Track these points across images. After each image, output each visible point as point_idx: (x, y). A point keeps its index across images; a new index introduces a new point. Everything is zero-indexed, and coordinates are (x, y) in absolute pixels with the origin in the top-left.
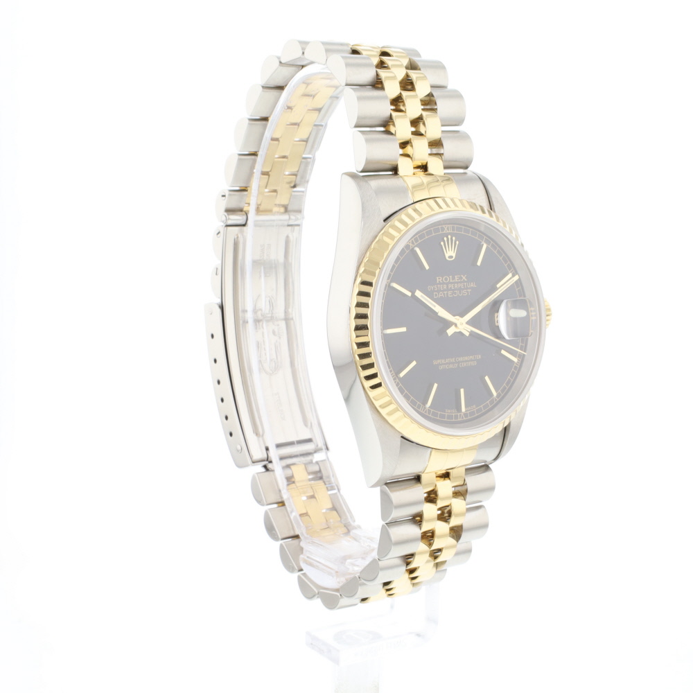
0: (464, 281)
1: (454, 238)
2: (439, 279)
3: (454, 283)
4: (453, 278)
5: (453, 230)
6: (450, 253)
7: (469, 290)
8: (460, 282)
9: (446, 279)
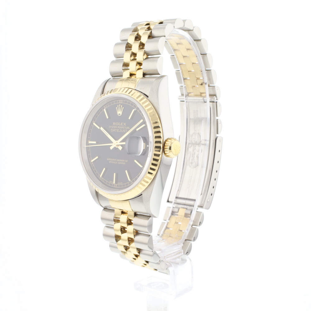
0: (125, 126)
1: (122, 106)
2: (114, 124)
3: (120, 126)
4: (120, 124)
5: (123, 102)
6: (120, 112)
7: (126, 130)
8: (122, 126)
9: (117, 124)
